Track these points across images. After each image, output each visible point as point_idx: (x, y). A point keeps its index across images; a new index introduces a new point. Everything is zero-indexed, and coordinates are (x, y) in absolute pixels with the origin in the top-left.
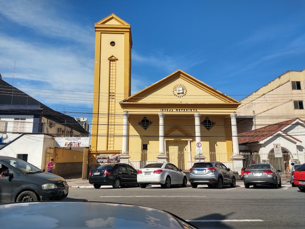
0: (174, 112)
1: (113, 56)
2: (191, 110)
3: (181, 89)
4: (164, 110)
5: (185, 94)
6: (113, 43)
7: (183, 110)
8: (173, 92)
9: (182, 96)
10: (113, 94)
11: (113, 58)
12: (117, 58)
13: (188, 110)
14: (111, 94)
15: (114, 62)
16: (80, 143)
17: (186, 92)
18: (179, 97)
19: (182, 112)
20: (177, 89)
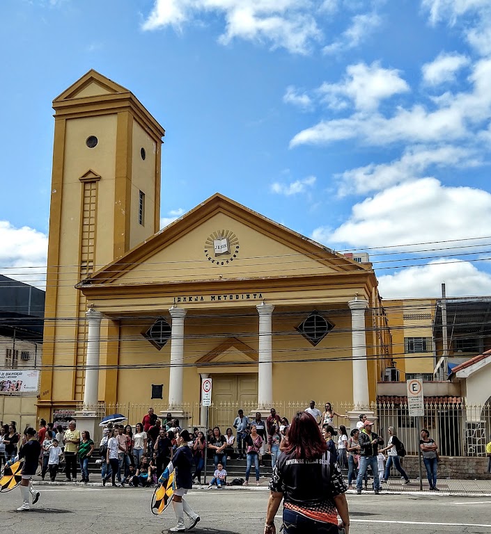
0: (207, 303)
1: (90, 172)
2: (248, 296)
3: (224, 242)
4: (182, 298)
5: (235, 256)
6: (92, 141)
7: (228, 296)
8: (206, 251)
9: (227, 262)
10: (91, 264)
11: (91, 176)
12: (99, 173)
13: (240, 296)
14: (85, 264)
15: (93, 186)
16: (20, 383)
17: (237, 250)
18: (220, 263)
19: (226, 303)
20: (217, 243)
